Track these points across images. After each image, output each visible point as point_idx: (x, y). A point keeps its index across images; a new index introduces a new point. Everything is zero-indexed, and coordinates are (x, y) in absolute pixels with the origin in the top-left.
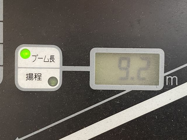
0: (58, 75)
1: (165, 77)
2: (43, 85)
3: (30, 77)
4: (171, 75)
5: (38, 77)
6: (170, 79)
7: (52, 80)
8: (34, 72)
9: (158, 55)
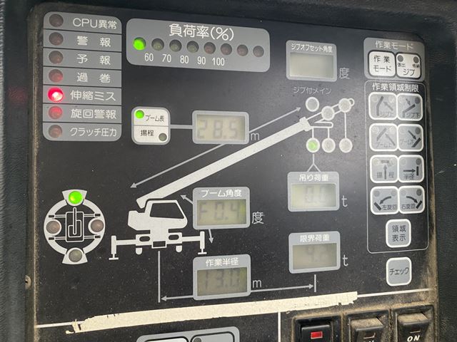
0: (167, 132)
1: (250, 134)
2: (155, 140)
3: (144, 133)
4: (255, 132)
5: (151, 133)
6: (253, 135)
7: (162, 136)
8: (147, 129)
9: (244, 117)
